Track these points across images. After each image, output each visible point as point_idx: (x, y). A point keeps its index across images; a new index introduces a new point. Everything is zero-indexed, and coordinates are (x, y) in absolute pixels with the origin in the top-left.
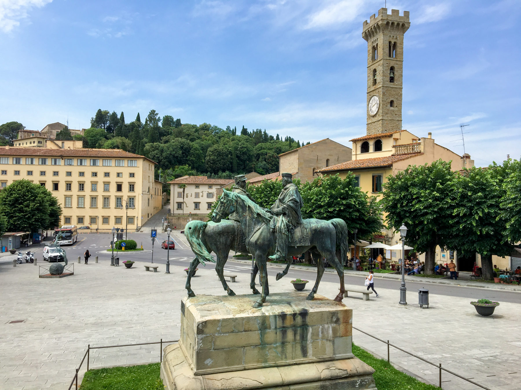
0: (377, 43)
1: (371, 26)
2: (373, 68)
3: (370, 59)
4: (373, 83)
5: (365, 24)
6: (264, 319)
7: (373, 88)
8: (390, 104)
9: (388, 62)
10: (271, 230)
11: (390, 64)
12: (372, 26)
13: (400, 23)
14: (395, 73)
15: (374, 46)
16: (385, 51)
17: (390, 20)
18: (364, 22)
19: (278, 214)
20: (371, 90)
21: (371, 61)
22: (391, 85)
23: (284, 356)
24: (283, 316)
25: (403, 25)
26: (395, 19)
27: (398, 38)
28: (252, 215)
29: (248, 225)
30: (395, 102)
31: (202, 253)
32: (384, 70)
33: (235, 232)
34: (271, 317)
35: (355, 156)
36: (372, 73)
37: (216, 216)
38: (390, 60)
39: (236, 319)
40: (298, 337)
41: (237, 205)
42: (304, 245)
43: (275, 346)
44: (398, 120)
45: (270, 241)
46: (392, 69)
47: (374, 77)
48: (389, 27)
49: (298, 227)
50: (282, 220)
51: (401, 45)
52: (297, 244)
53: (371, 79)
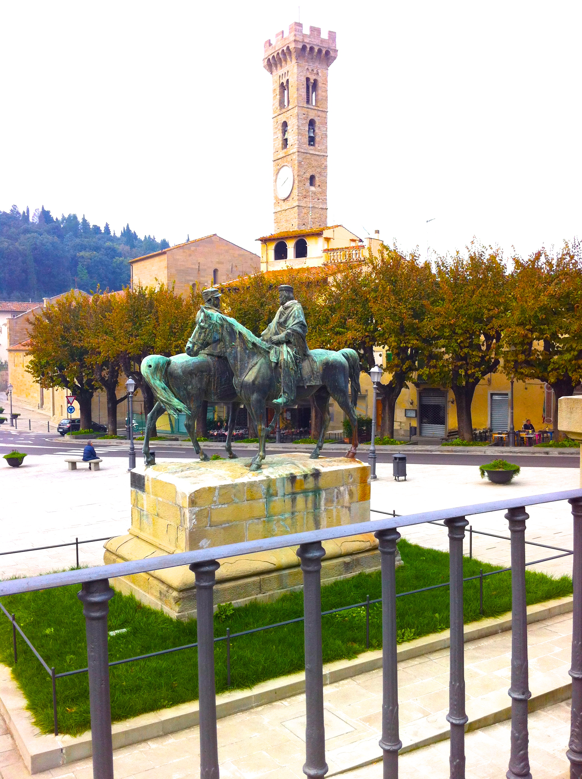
0: (287, 78)
1: (276, 49)
2: (282, 119)
3: (277, 104)
4: (282, 144)
5: (268, 44)
6: (270, 483)
7: (282, 154)
8: (309, 181)
9: (305, 111)
10: (273, 365)
11: (308, 115)
12: (279, 50)
13: (322, 48)
14: (317, 131)
15: (283, 83)
16: (301, 93)
17: (308, 43)
18: (266, 42)
19: (279, 343)
20: (279, 157)
21: (279, 108)
22: (311, 150)
23: (293, 531)
24: (292, 478)
25: (327, 53)
26: (315, 42)
27: (320, 74)
28: (244, 344)
29: (240, 359)
30: (317, 179)
31: (170, 401)
32: (300, 125)
33: (210, 370)
34: (279, 481)
35: (265, 264)
36: (280, 127)
37: (193, 346)
38: (308, 108)
39: (236, 485)
40: (310, 505)
41: (222, 331)
42: (314, 384)
43: (283, 517)
44: (322, 208)
45: (271, 379)
46: (312, 123)
47: (284, 135)
48: (307, 55)
49: (305, 360)
50: (288, 351)
51: (324, 85)
52: (307, 382)
53: (279, 138)
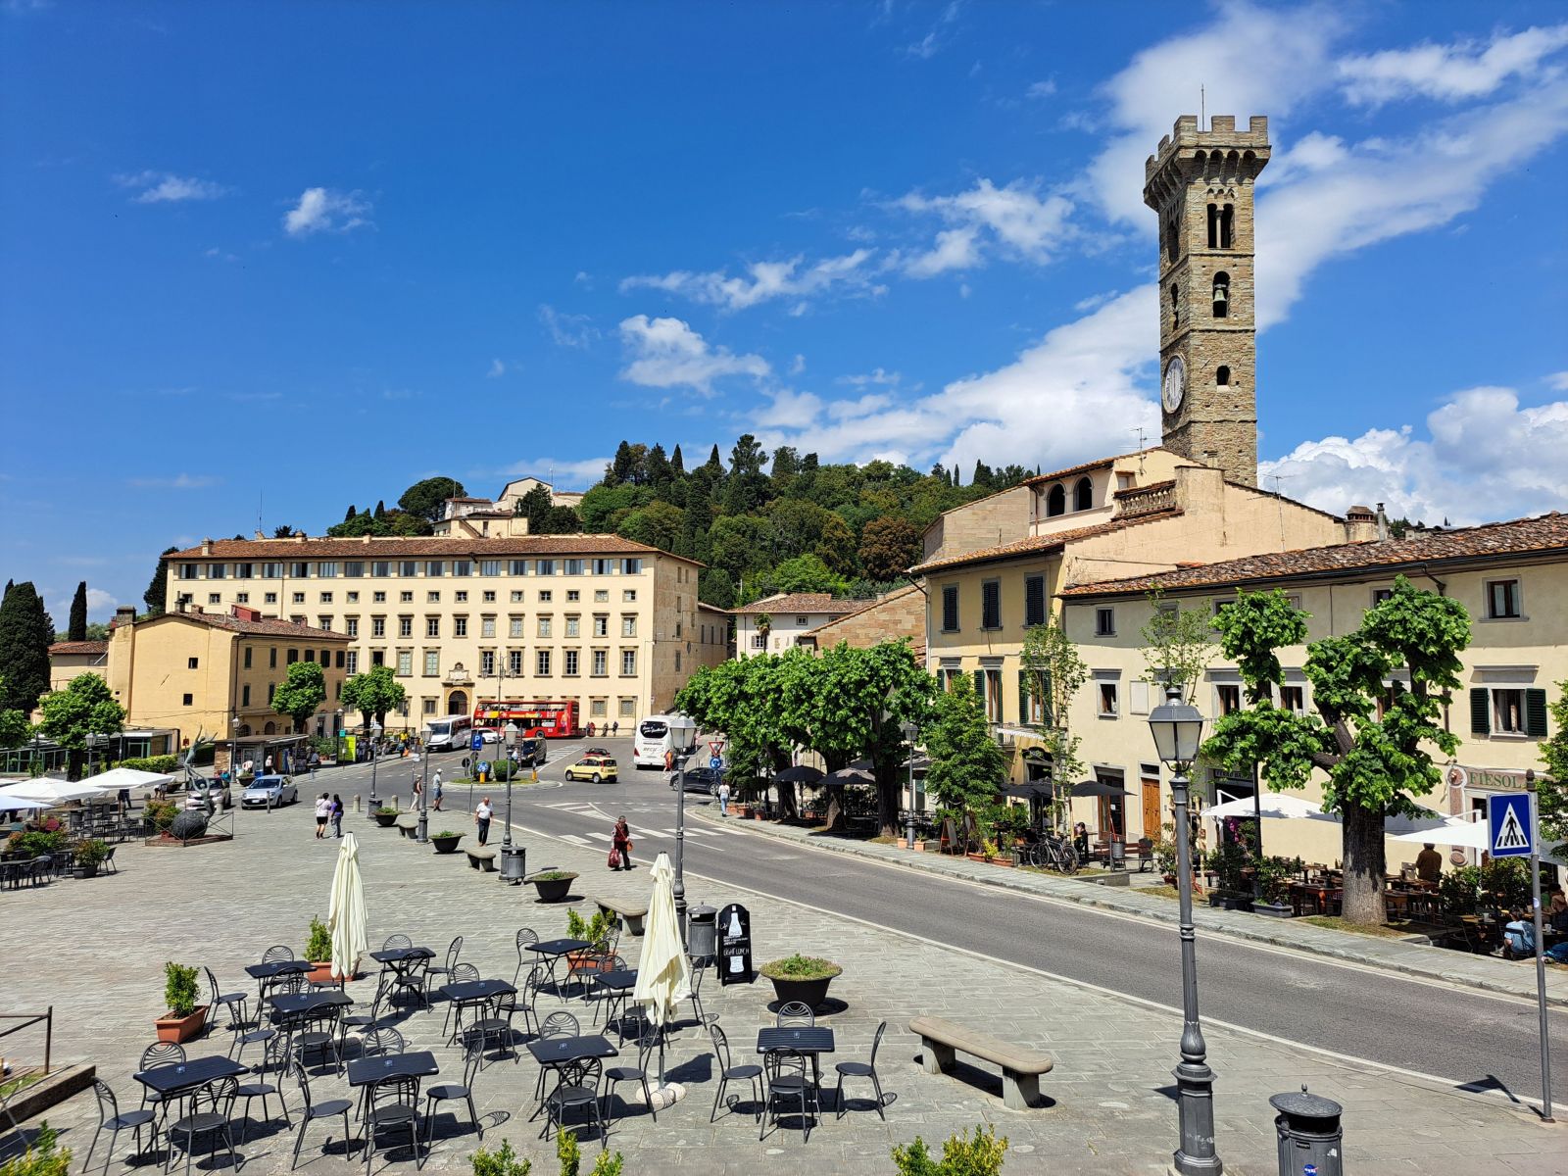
0: (1176, 213)
2: (1170, 281)
4: (1172, 322)
7: (1171, 338)
8: (1216, 377)
9: (1205, 260)
11: (1211, 266)
12: (1161, 169)
13: (1237, 150)
14: (1231, 291)
15: (1172, 222)
16: (1197, 232)
17: (1208, 147)
20: (1167, 343)
21: (1168, 264)
22: (1219, 324)
25: (1249, 155)
26: (1223, 143)
27: (1236, 195)
30: (1232, 371)
32: (1196, 285)
35: (1034, 526)
36: (1169, 295)
44: (1242, 421)
46: (1221, 279)
47: (1175, 307)
48: (1210, 168)
51: (1245, 213)
53: (1168, 312)
